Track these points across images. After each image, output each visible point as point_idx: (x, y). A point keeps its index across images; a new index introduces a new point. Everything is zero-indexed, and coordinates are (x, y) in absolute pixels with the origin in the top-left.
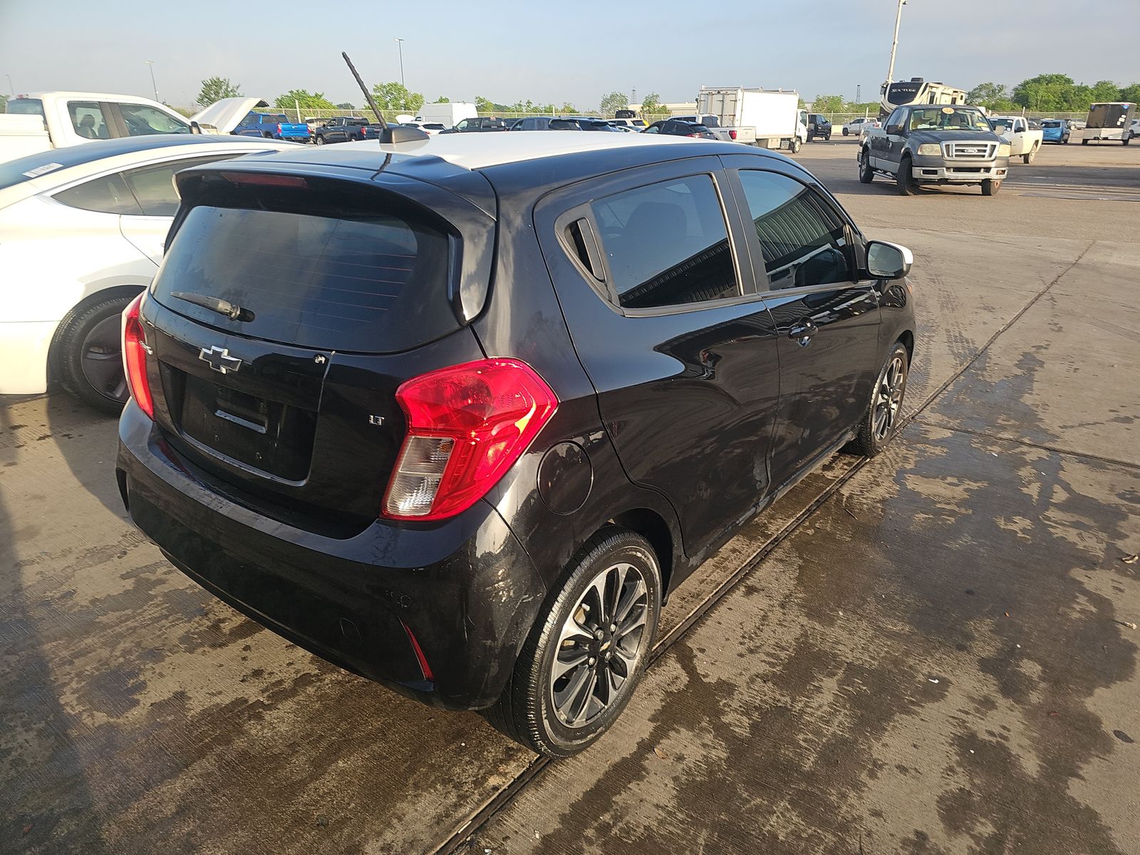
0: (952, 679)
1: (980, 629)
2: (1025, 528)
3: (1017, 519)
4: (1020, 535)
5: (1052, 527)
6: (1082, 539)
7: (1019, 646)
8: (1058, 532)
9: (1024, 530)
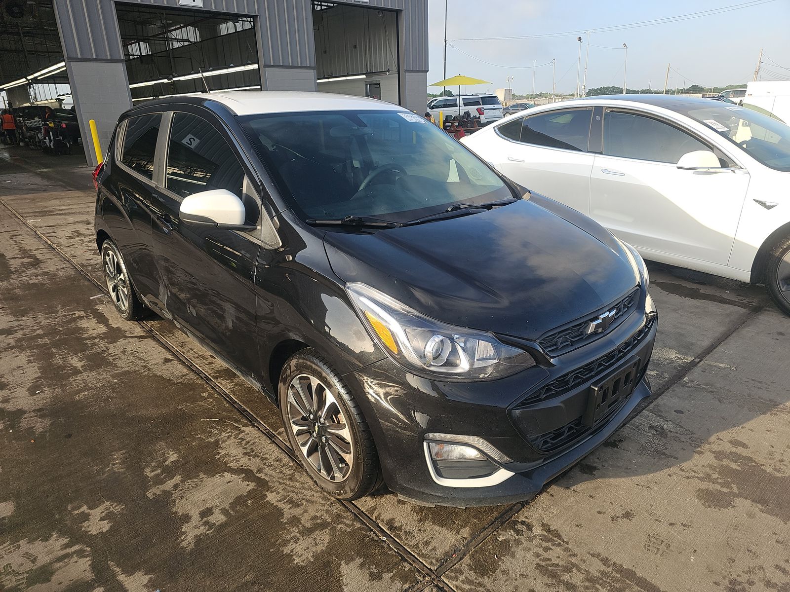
0: (31, 397)
1: (41, 424)
2: (88, 520)
3: (106, 526)
4: (84, 508)
5: (66, 546)
6: (27, 555)
7: (11, 431)
8: (57, 543)
9: (85, 517)
